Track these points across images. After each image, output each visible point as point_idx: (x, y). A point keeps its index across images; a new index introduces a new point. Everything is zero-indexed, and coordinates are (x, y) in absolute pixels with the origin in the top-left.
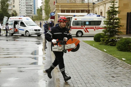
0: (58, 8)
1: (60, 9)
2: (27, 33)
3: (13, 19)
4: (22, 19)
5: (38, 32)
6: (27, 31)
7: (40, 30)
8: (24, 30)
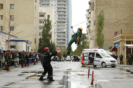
0: (123, 39)
1: (125, 40)
2: (104, 64)
3: (88, 51)
4: (97, 50)
5: (114, 63)
6: (103, 62)
7: (115, 61)
8: (100, 61)
